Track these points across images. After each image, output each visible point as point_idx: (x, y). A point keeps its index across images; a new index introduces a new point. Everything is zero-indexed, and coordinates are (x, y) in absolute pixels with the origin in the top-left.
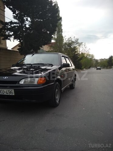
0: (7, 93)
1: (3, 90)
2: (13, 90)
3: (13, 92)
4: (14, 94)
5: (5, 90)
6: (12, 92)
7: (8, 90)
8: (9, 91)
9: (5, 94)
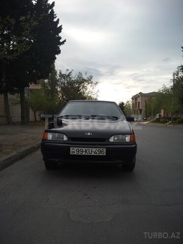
0: (96, 153)
1: (90, 149)
2: (105, 149)
3: (105, 151)
4: (105, 154)
5: (94, 150)
6: (103, 152)
7: (98, 149)
8: (99, 151)
9: (93, 154)
